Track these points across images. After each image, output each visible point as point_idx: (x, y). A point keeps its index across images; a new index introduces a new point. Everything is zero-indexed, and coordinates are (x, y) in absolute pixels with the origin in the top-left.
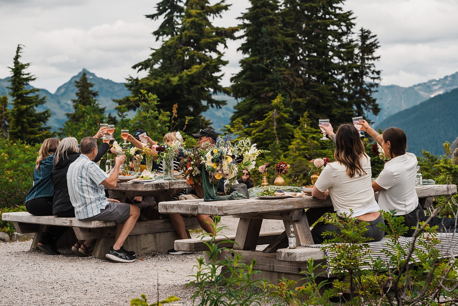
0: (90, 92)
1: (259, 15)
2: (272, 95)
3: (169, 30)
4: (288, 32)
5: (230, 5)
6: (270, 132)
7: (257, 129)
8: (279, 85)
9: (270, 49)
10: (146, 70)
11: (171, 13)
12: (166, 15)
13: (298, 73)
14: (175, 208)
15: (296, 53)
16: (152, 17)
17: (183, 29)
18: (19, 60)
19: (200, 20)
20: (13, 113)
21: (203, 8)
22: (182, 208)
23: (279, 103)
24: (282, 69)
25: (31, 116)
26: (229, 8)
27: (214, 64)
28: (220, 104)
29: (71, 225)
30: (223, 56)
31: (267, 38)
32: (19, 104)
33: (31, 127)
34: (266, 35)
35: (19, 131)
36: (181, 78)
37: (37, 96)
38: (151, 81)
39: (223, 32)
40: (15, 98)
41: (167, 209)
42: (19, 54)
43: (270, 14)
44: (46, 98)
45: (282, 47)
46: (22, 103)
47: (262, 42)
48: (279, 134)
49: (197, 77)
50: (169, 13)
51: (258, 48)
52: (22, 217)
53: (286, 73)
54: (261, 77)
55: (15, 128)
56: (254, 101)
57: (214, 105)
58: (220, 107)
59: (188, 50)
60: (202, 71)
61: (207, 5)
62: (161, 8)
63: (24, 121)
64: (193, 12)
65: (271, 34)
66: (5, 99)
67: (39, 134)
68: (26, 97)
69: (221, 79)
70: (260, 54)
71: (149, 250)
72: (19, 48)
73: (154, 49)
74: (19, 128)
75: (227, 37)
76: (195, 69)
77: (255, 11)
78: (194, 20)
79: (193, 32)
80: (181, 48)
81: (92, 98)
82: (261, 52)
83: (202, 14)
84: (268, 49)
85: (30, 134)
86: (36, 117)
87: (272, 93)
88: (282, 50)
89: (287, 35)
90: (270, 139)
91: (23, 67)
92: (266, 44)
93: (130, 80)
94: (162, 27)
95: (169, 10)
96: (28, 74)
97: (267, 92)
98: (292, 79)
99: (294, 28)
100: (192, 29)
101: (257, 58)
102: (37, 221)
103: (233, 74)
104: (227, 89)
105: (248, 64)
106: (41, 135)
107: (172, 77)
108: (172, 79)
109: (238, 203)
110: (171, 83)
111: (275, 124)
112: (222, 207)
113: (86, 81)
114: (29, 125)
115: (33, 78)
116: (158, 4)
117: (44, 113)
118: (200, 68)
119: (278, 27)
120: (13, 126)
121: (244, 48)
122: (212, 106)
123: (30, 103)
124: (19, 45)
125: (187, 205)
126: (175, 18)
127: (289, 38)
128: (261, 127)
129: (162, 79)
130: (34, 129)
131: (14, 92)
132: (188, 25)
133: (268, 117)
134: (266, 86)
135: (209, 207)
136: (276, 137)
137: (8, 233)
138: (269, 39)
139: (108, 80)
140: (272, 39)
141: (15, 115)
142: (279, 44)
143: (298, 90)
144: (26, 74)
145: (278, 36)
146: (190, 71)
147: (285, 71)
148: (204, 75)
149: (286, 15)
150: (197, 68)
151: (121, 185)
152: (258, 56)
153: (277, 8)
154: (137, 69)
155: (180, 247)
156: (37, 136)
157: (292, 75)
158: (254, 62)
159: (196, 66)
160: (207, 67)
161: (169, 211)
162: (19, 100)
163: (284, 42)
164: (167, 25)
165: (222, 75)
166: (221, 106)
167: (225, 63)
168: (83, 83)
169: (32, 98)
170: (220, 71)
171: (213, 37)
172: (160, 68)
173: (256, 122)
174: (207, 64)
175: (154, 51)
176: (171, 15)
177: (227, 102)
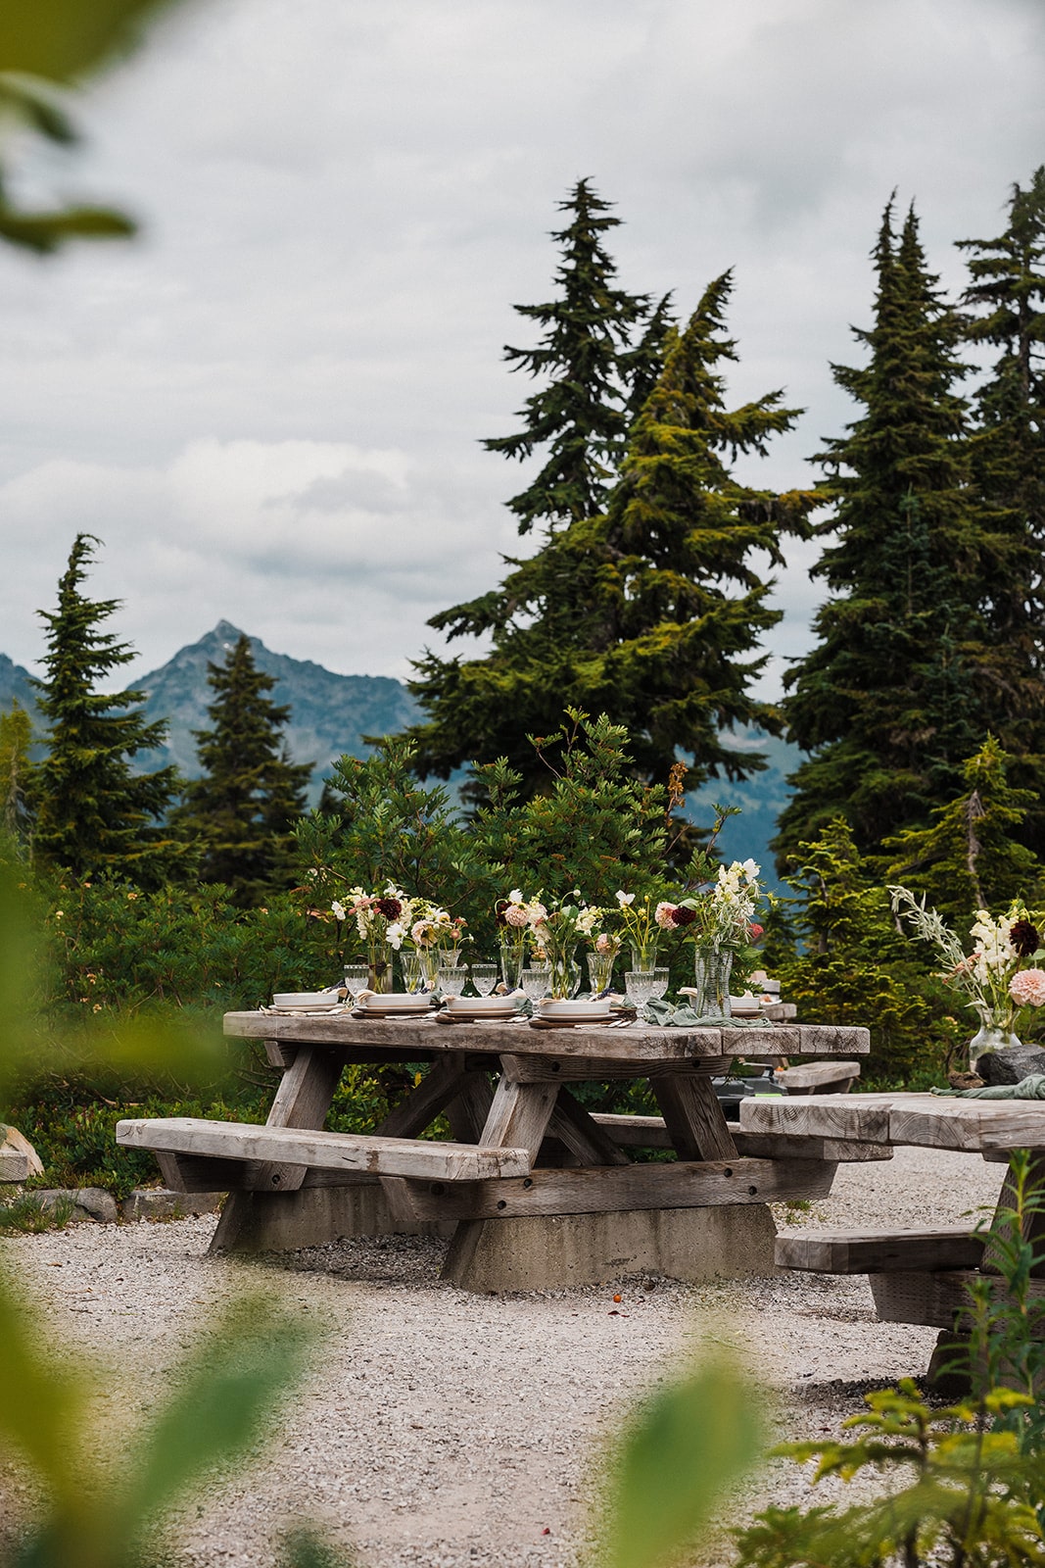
0: (262, 708)
1: (893, 447)
2: (932, 735)
3: (568, 495)
4: (992, 514)
5: (795, 414)
6: (953, 873)
7: (908, 862)
8: (957, 704)
9: (931, 571)
10: (478, 634)
11: (580, 432)
12: (558, 442)
13: (1029, 662)
14: (802, 1119)
15: (1020, 587)
16: (507, 445)
17: (623, 491)
18: (79, 588)
19: (688, 461)
20: (50, 775)
21: (697, 419)
22: (830, 1122)
23: (989, 769)
24: (970, 645)
25: (113, 786)
26: (792, 422)
27: (735, 621)
28: (740, 764)
29: (372, 1169)
30: (767, 592)
31: (920, 534)
32: (70, 745)
33: (109, 828)
34: (918, 519)
35: (69, 839)
36: (612, 669)
37: (135, 717)
38: (504, 673)
39: (768, 508)
40: (59, 721)
41: (771, 1123)
42: (79, 567)
43: (931, 447)
44: (166, 725)
45: (975, 566)
46: (81, 742)
47: (901, 547)
48: (988, 882)
49: (669, 666)
50: (569, 435)
51: (887, 565)
52: (192, 1135)
53: (984, 660)
54: (891, 673)
55: (53, 826)
56: (866, 757)
57: (720, 767)
58: (741, 777)
59: (641, 568)
60: (691, 644)
61: (712, 408)
62: (542, 415)
63: (87, 804)
64: (664, 432)
65: (933, 519)
66: (21, 722)
67: (140, 851)
68: (97, 719)
69: (758, 677)
70: (893, 588)
71: (634, 1266)
72: (79, 549)
73: (515, 562)
74: (71, 826)
75: (783, 526)
76: (665, 636)
77: (882, 433)
78: (669, 460)
79: (661, 506)
80: (614, 560)
81: (268, 727)
82: (895, 580)
83: (698, 440)
84: (922, 571)
85: (103, 850)
86: (128, 791)
87: (933, 731)
88: (973, 576)
89: (992, 525)
90: (954, 899)
91: (92, 612)
92: (916, 555)
93: (429, 668)
94: (545, 479)
95: (571, 424)
96: (107, 639)
97: (915, 725)
98: (1005, 684)
99: (1016, 499)
100: (654, 492)
101: (881, 602)
102: (246, 1151)
103: (793, 660)
104: (771, 713)
105: (847, 625)
106: (144, 854)
107: (580, 660)
108: (580, 669)
109: (1028, 1109)
110: (577, 683)
111: (974, 844)
112: (980, 1121)
113: (250, 667)
114: (104, 818)
115: (124, 651)
116: (530, 401)
117: (155, 780)
118: (684, 633)
119: (961, 493)
120: (48, 821)
121: (834, 567)
122: (714, 773)
123: (108, 742)
124: (80, 537)
125: (847, 1111)
126: (591, 452)
127: (998, 536)
128: (922, 854)
129: (547, 667)
130: (120, 833)
131: (57, 701)
132: (645, 479)
133: (948, 817)
134: (910, 703)
135: (932, 1121)
136: (974, 890)
137: (112, 1190)
138: (925, 537)
139: (309, 663)
140: (941, 534)
141: (56, 782)
142: (963, 556)
143: (1026, 723)
144: (99, 640)
145: (959, 528)
146: (645, 644)
147: (982, 653)
148: (696, 658)
149: (988, 452)
150: (673, 634)
151: (550, 1037)
152: (884, 594)
153: (958, 425)
154: (448, 628)
155: (795, 1256)
156: (131, 857)
157: (1005, 667)
158: (869, 615)
159: (666, 627)
160: (709, 632)
161: (777, 1129)
162: (74, 731)
163: (982, 550)
164: (561, 476)
165: (762, 662)
166: (745, 772)
167: (771, 619)
168: (240, 672)
169: (116, 725)
170: (756, 644)
171: (731, 524)
172: (535, 627)
173: (903, 836)
174: (710, 619)
175: (517, 569)
176: (577, 442)
177: (766, 762)
